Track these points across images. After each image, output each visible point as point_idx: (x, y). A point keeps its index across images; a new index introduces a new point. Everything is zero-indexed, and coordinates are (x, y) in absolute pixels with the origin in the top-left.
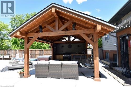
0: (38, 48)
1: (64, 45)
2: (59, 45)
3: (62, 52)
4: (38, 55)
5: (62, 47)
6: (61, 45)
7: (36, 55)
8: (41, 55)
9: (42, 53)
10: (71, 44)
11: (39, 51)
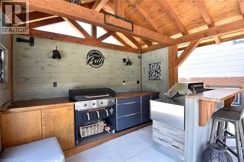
2: (32, 42)
3: (55, 84)
10: (99, 49)
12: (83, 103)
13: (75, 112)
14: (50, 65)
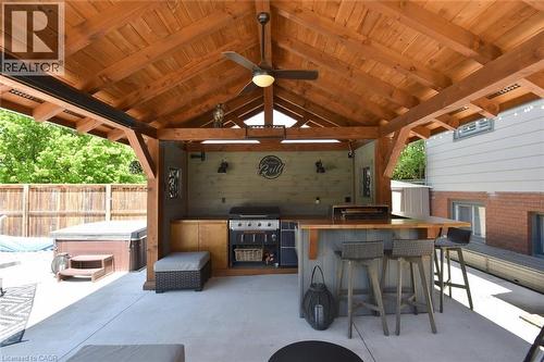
0: (90, 178)
1: (234, 158)
2: (202, 157)
3: (224, 200)
4: (77, 215)
5: (224, 168)
6: (214, 161)
7: (64, 215)
8: (94, 215)
9: (99, 205)
10: (276, 154)
11: (82, 195)
12: (237, 222)
13: (229, 231)
14: (219, 179)
